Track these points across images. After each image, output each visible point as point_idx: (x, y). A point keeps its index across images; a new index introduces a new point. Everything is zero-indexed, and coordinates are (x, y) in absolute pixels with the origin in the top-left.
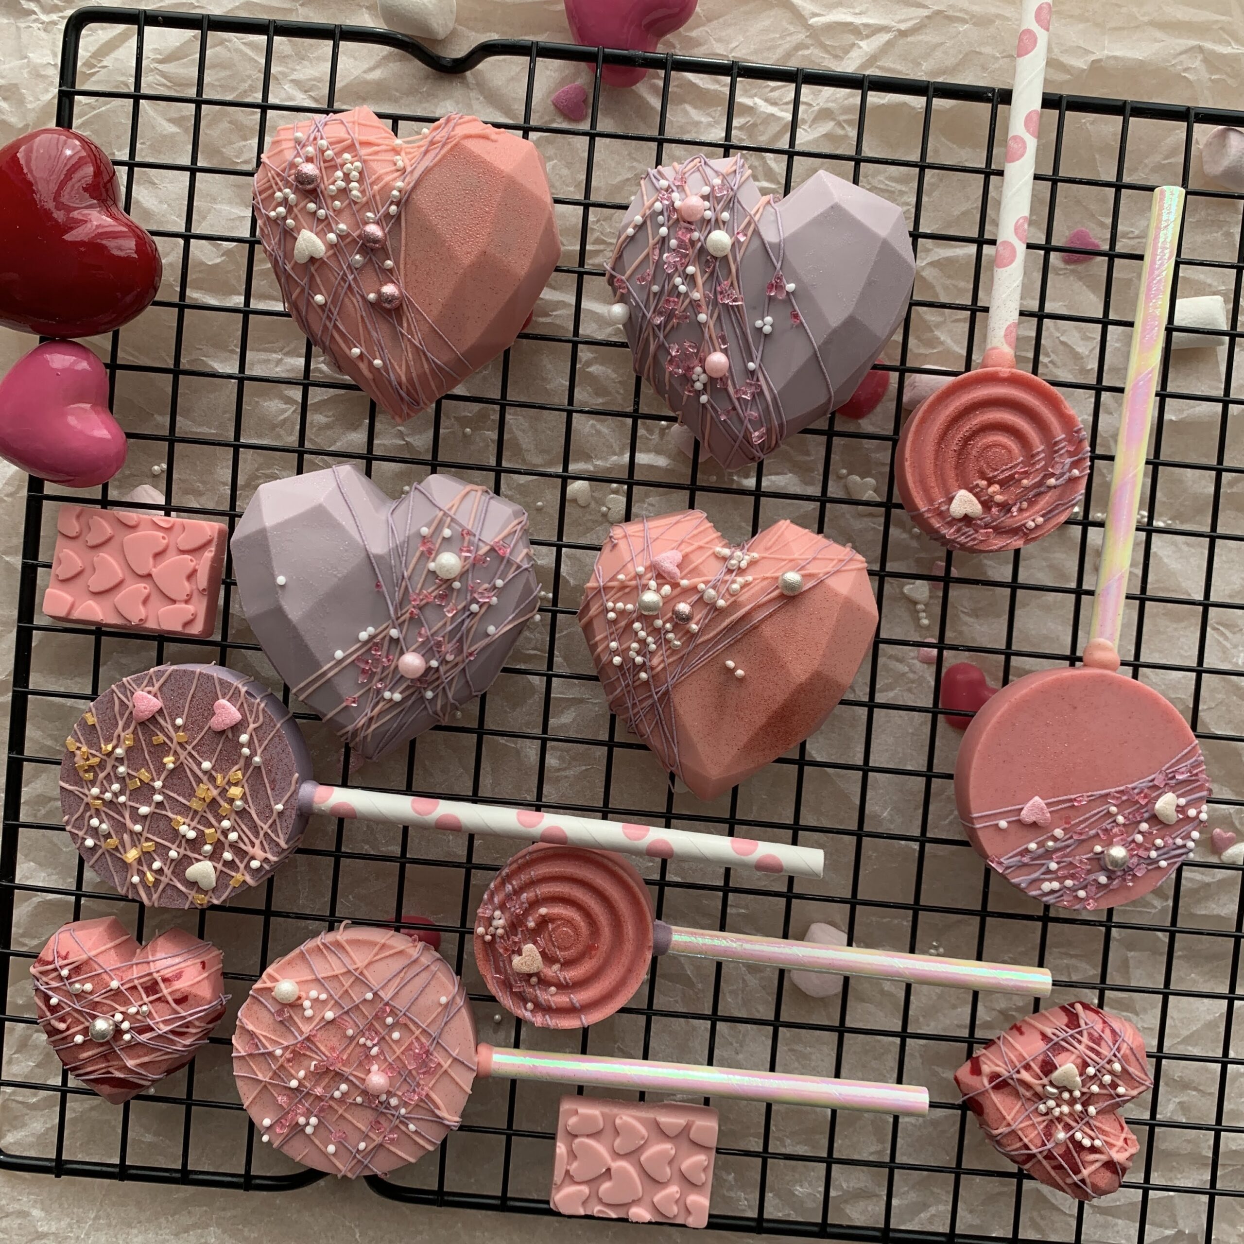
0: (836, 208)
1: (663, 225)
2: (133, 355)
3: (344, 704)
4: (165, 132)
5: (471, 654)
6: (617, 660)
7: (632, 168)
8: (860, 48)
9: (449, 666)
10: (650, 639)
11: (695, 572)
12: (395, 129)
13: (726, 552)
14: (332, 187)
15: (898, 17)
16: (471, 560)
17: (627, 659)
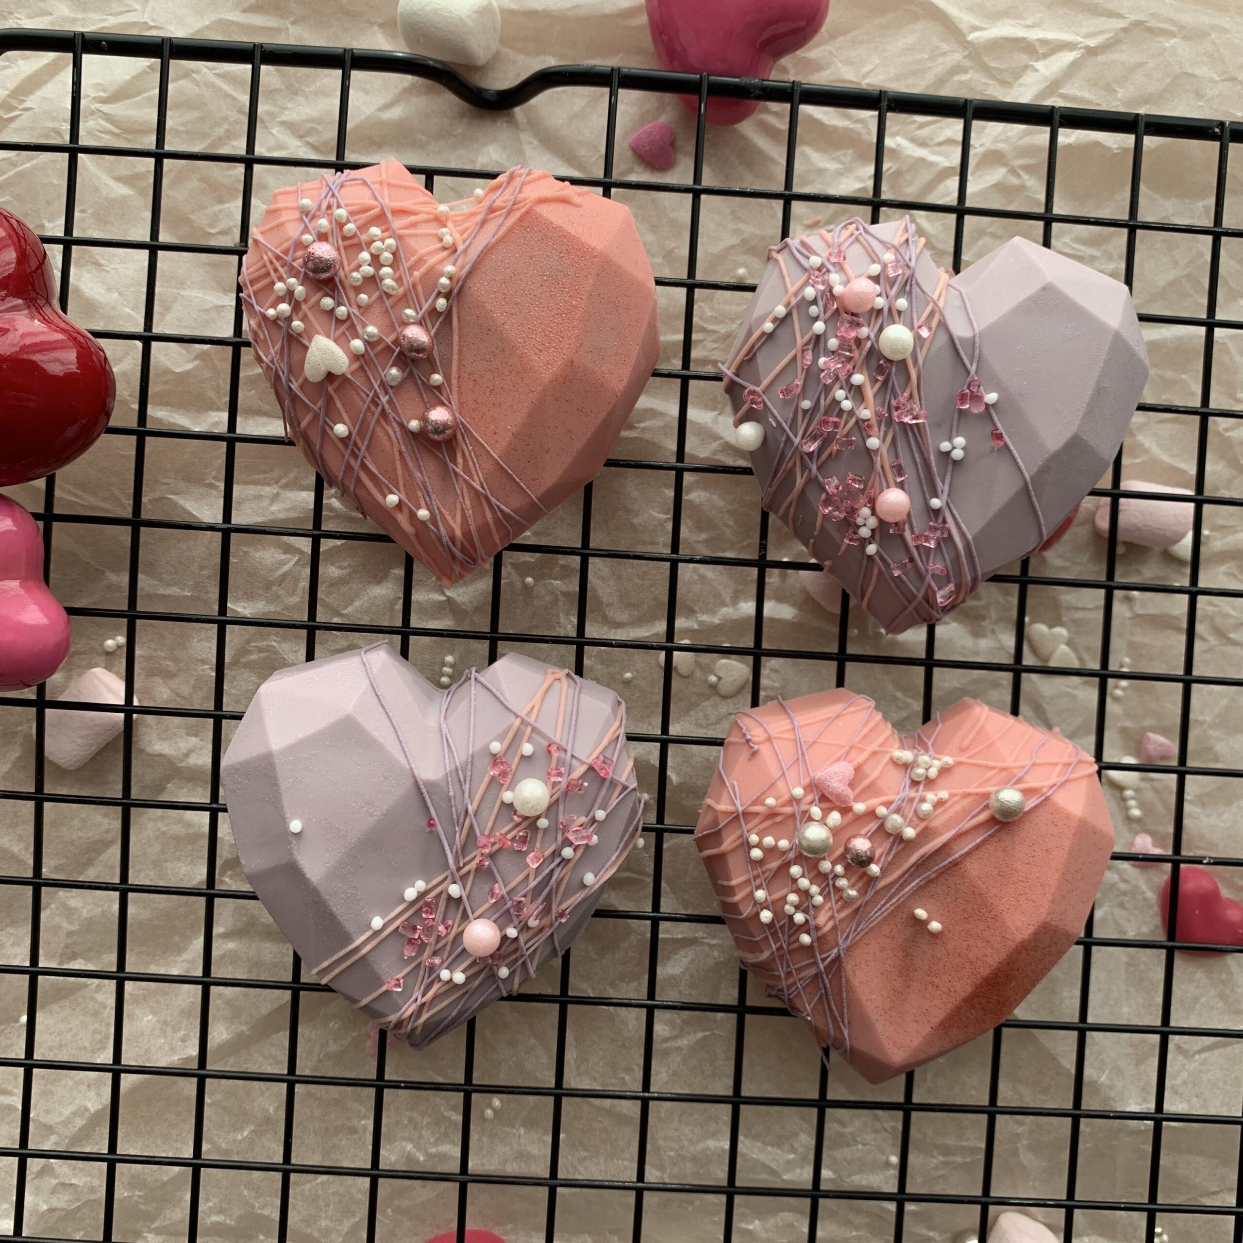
0: (1048, 290)
1: (816, 319)
2: (75, 495)
3: (384, 988)
4: (112, 196)
5: (562, 915)
6: (766, 916)
7: (736, 231)
8: (1037, 71)
9: (531, 933)
10: (814, 889)
11: (871, 790)
12: (429, 186)
13: (907, 755)
14: (355, 274)
15: (1085, 30)
16: (563, 786)
17: (778, 913)
